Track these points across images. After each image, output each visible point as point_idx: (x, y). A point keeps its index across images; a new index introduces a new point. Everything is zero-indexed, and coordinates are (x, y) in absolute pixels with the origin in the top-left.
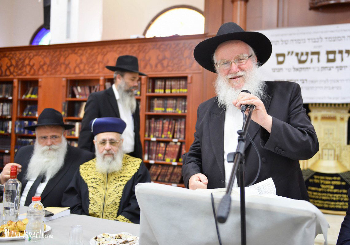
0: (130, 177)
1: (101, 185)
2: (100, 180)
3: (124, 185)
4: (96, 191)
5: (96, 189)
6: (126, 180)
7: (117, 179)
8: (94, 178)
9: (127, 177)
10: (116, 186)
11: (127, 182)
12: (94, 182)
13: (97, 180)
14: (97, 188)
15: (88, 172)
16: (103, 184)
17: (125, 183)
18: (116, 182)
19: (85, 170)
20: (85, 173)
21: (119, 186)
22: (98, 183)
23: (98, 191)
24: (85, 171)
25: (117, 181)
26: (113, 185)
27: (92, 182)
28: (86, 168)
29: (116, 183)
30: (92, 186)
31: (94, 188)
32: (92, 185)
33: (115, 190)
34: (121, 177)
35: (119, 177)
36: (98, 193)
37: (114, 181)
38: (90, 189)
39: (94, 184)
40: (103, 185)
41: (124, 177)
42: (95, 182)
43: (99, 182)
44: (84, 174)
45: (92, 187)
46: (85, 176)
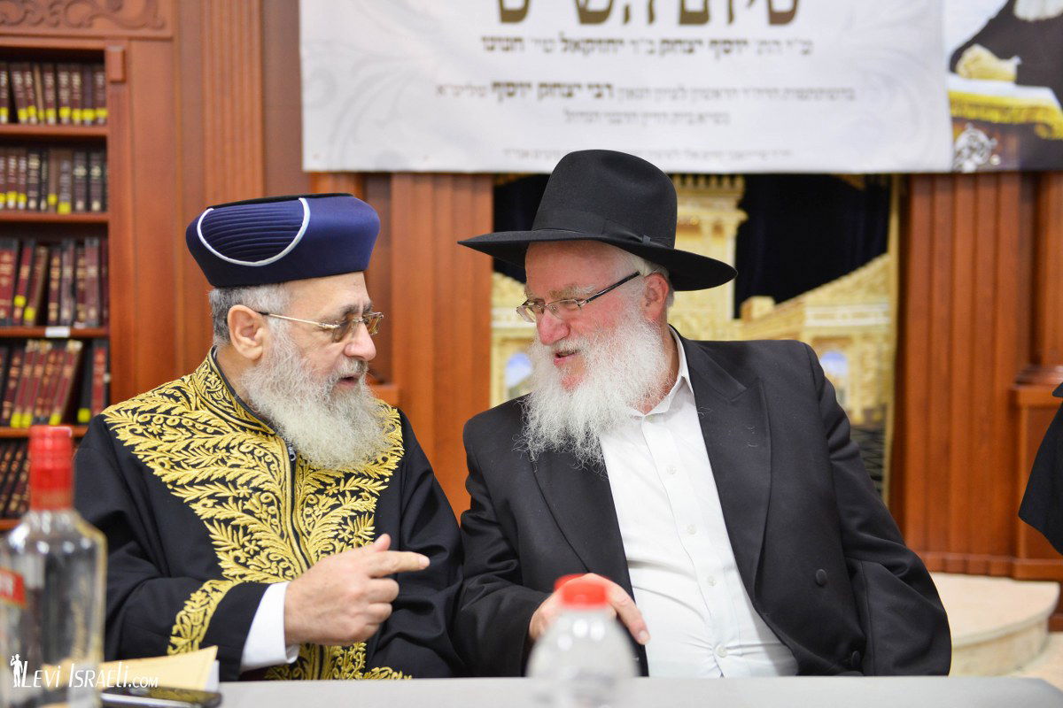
0: (382, 477)
1: (264, 516)
2: (256, 489)
3: (370, 514)
4: (252, 547)
5: (245, 534)
6: (372, 494)
7: (332, 490)
8: (222, 481)
9: (370, 478)
10: (339, 520)
11: (375, 500)
12: (230, 500)
13: (244, 491)
14: (251, 528)
15: (168, 446)
16: (272, 510)
17: (370, 504)
18: (332, 501)
19: (151, 436)
20: (155, 449)
21: (353, 518)
22: (248, 506)
23: (262, 549)
24: (153, 442)
25: (334, 495)
26: (324, 514)
27: (222, 501)
28: (154, 428)
29: (333, 507)
30: (222, 517)
31: (236, 528)
32: (223, 513)
33: (345, 535)
34: (348, 476)
35: (338, 481)
36: (263, 554)
37: (322, 498)
38: (218, 535)
39: (230, 511)
40: (274, 516)
41: (360, 475)
42: (236, 500)
43: (254, 500)
44: (154, 454)
45: (227, 522)
46: (162, 465)
